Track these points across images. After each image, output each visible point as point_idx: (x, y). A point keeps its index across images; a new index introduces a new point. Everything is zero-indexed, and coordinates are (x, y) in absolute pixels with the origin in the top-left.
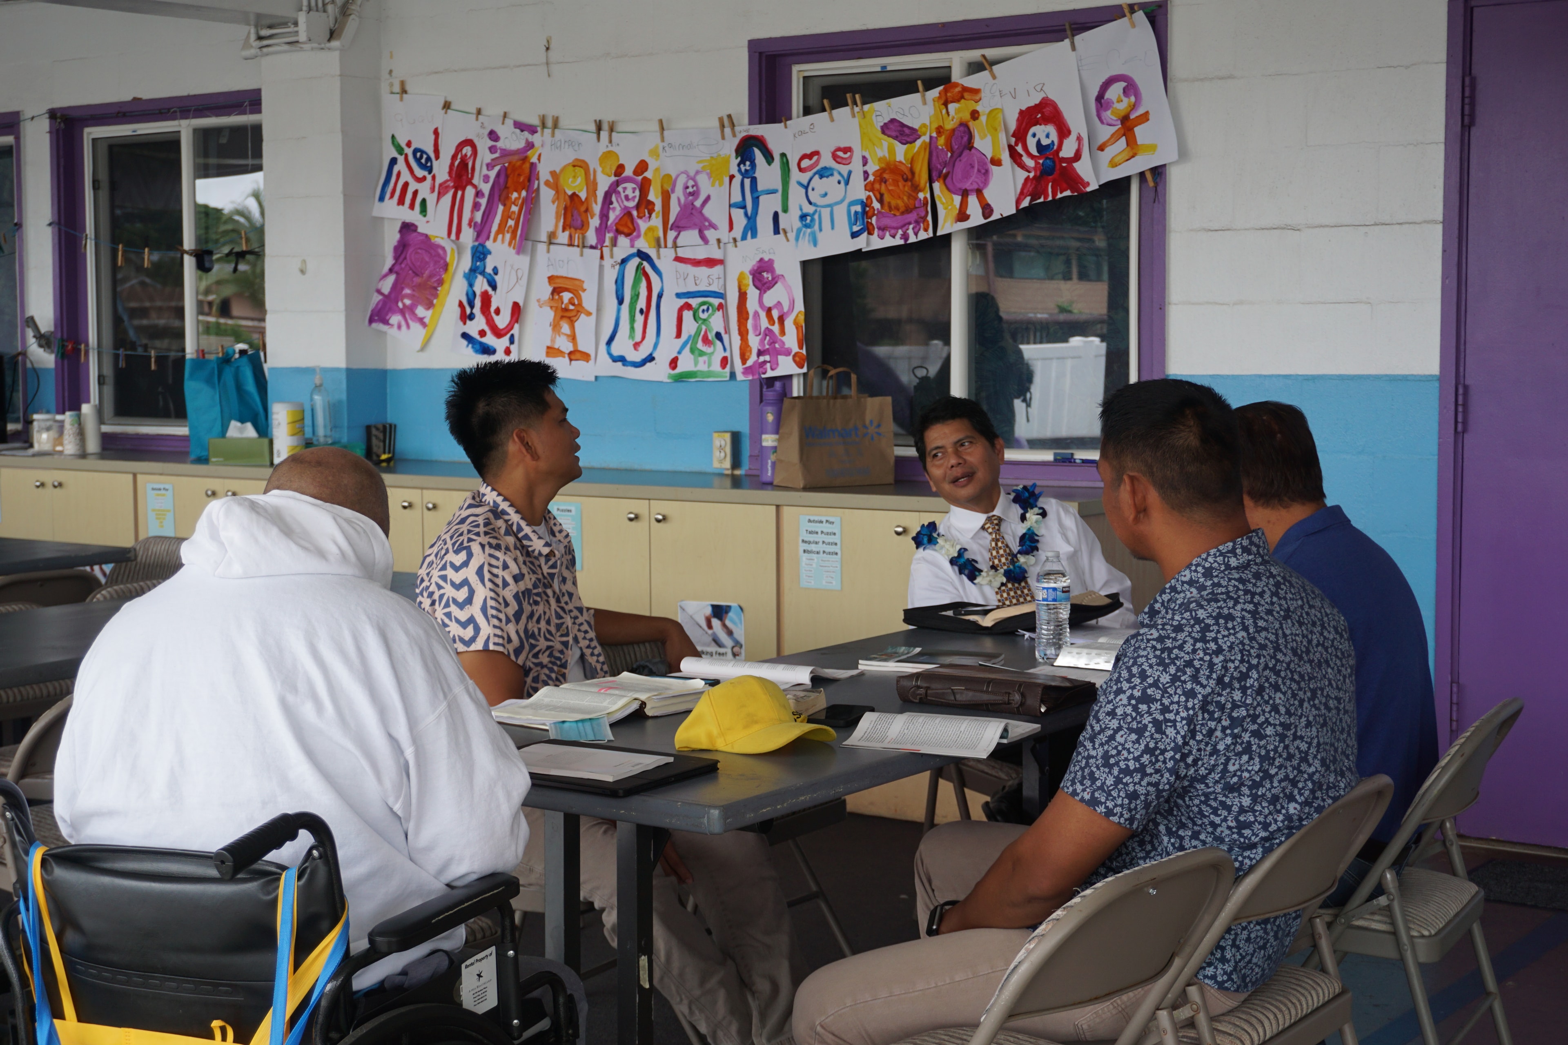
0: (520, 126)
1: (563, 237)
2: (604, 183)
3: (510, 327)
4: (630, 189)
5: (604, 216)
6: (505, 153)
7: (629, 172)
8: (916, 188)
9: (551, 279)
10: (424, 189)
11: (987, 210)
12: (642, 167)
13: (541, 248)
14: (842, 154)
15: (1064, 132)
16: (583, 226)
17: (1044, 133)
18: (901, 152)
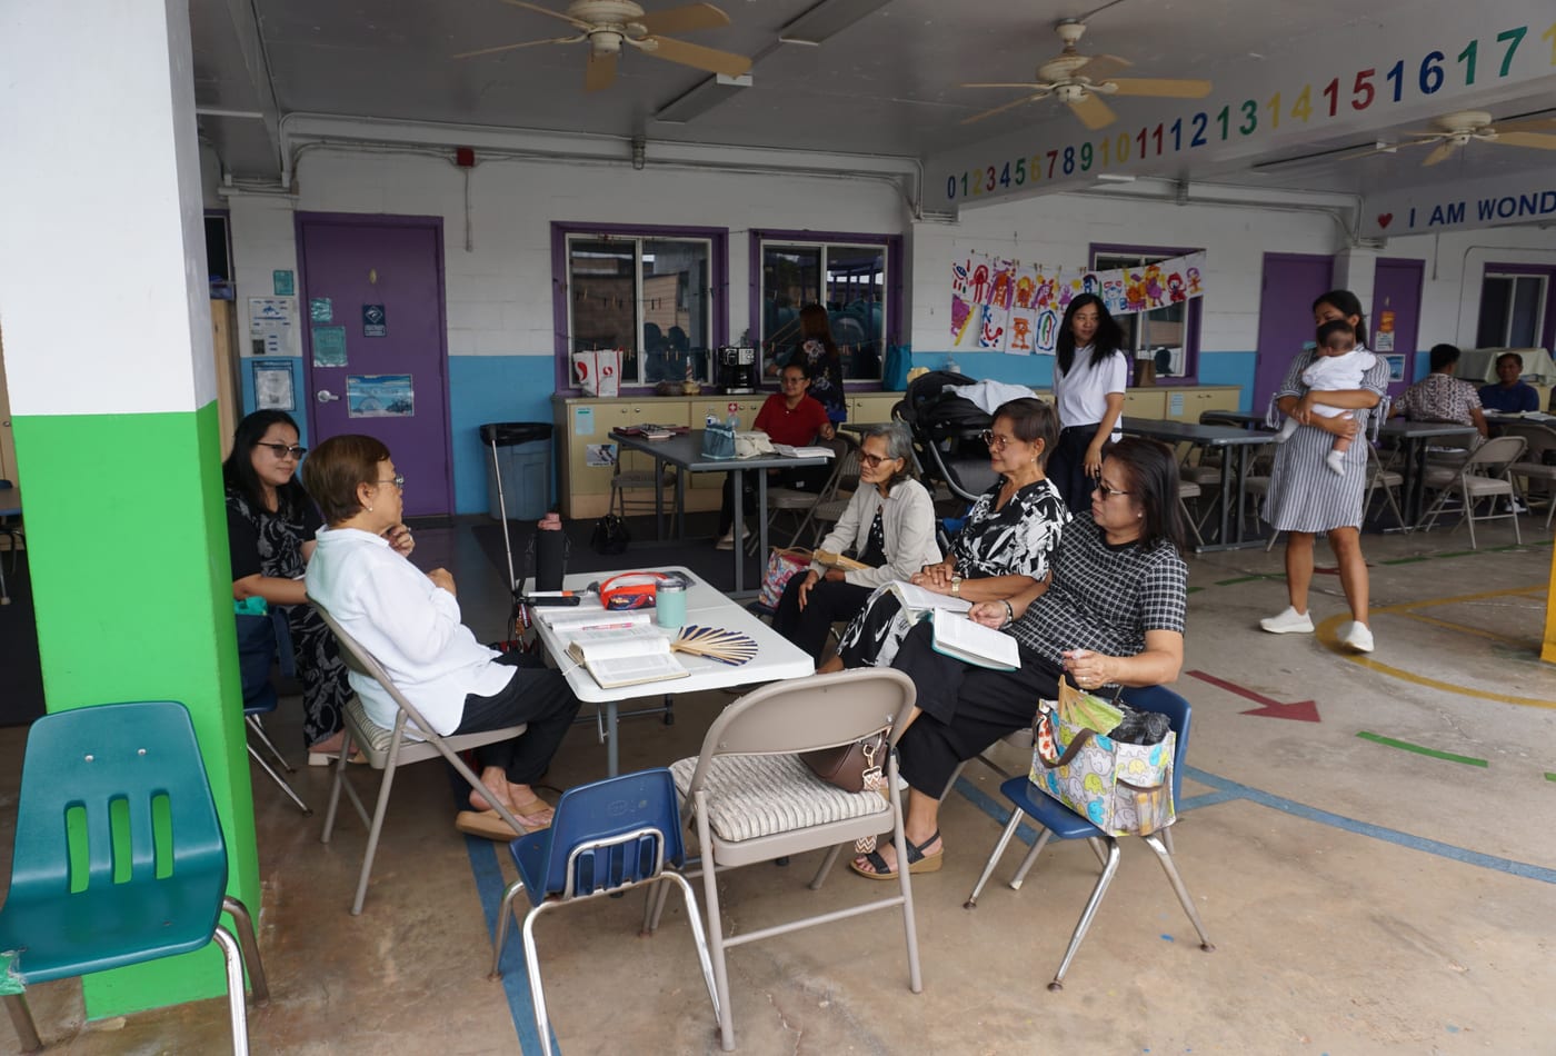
0: (1005, 263)
1: (1019, 304)
2: (1038, 286)
3: (996, 336)
4: (1047, 289)
5: (1037, 297)
6: (999, 272)
7: (1047, 283)
8: (1140, 296)
9: (1015, 319)
10: (964, 283)
11: (1162, 304)
12: (1051, 282)
13: (1012, 308)
14: (1119, 283)
15: (1181, 282)
16: (1026, 300)
17: (1175, 282)
18: (1136, 284)
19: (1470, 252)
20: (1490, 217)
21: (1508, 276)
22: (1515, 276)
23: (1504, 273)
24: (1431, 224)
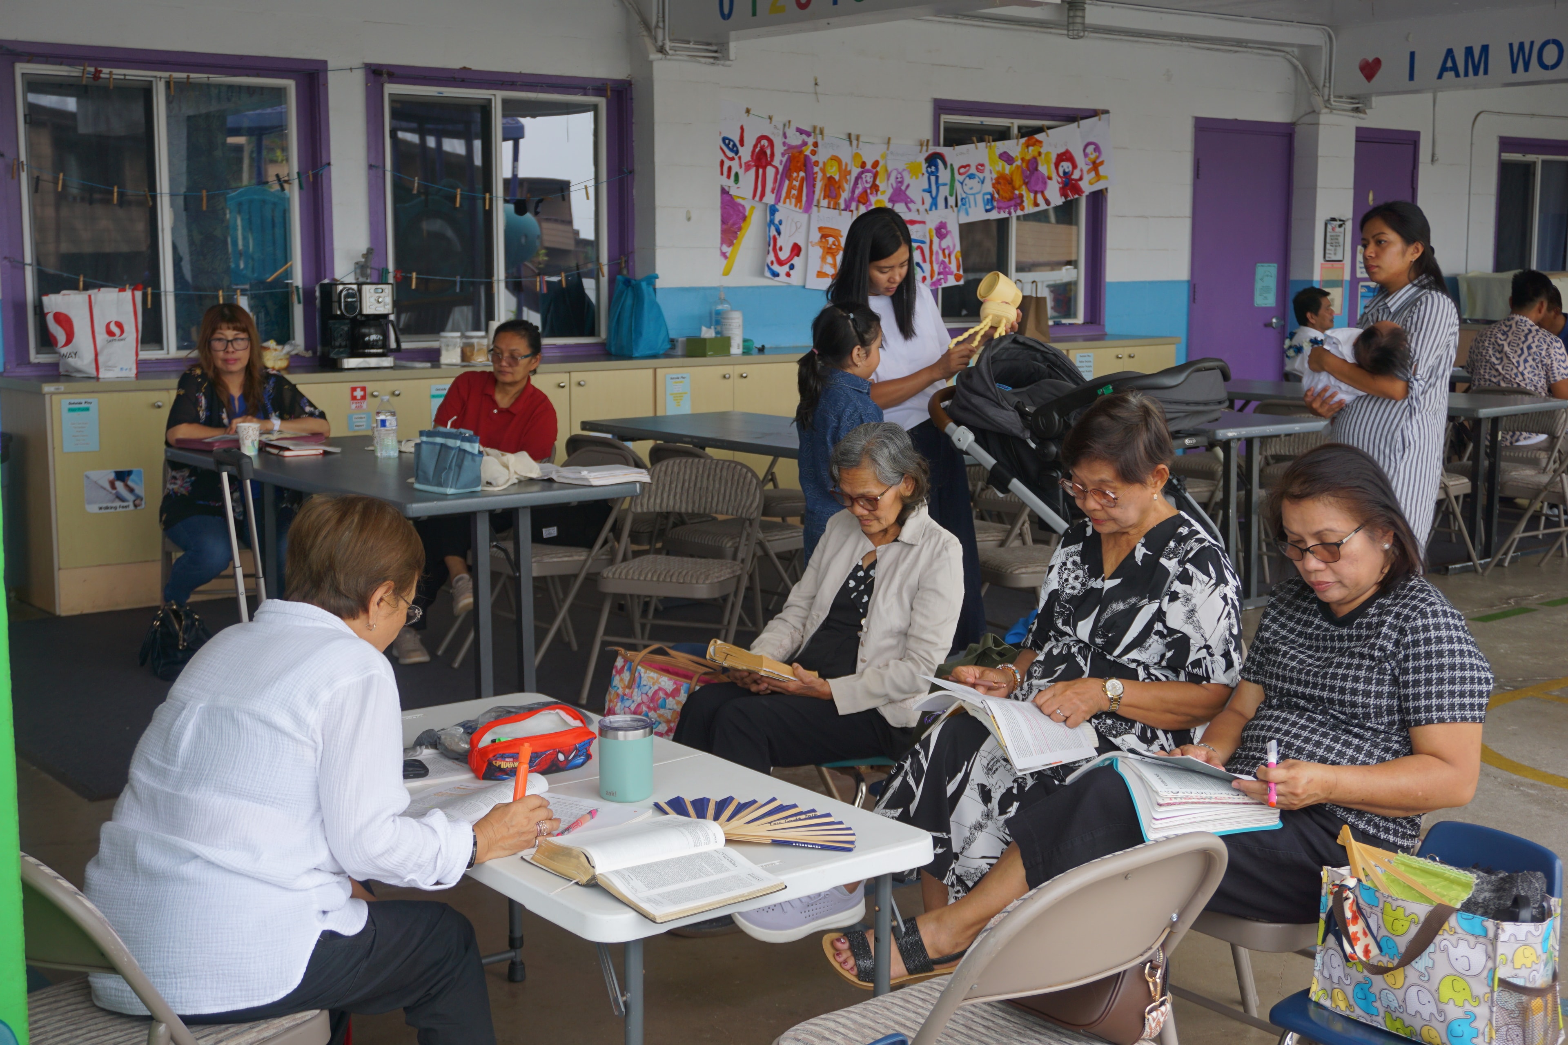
0: (801, 131)
1: (824, 203)
2: (855, 171)
3: (790, 258)
4: (868, 177)
5: (853, 192)
6: (790, 147)
7: (869, 166)
8: (1014, 189)
9: (820, 229)
10: (735, 165)
11: (1048, 203)
12: (876, 164)
13: (815, 209)
14: (980, 167)
15: (1075, 166)
16: (836, 197)
17: (1066, 166)
18: (1007, 169)
19: (1479, 118)
20: (1526, 69)
21: (1530, 158)
22: (1538, 159)
23: (1525, 153)
24: (1440, 77)
